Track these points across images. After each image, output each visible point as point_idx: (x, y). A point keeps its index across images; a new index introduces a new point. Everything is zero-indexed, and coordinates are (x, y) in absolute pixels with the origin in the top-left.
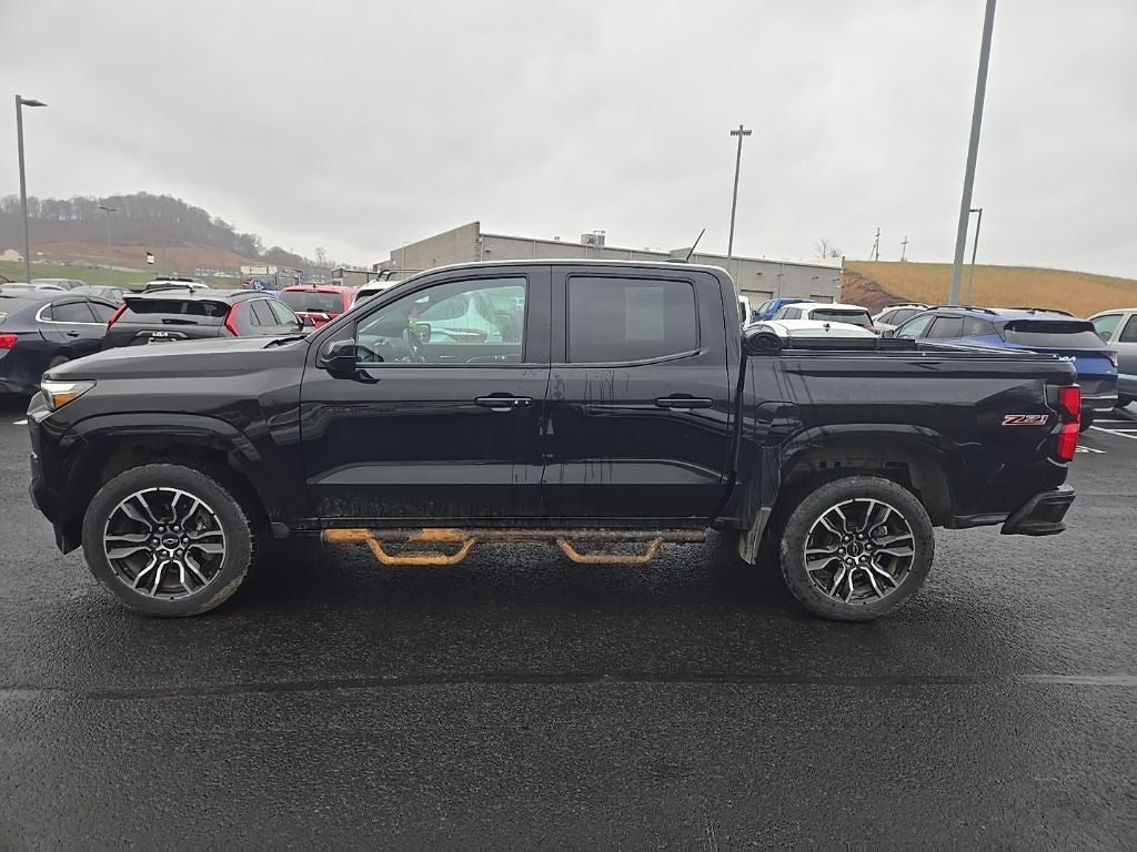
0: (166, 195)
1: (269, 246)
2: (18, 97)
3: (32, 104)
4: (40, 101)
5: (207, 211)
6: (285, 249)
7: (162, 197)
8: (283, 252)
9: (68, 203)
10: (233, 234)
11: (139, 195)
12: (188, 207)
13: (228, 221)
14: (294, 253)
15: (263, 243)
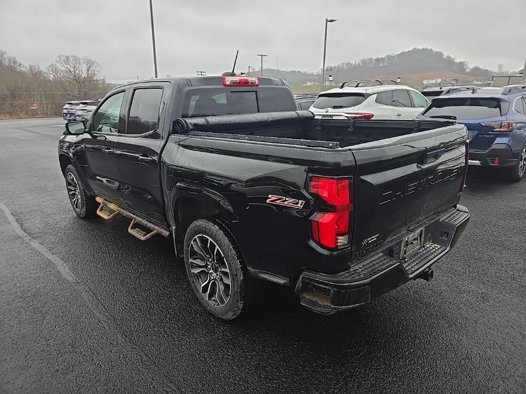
0: (425, 48)
1: (471, 66)
2: (327, 19)
3: (331, 21)
4: (334, 19)
5: (443, 52)
6: (481, 67)
7: (423, 49)
8: (479, 69)
9: (384, 59)
10: (454, 62)
11: (413, 50)
12: (435, 51)
13: (452, 56)
14: (485, 68)
15: (469, 66)
